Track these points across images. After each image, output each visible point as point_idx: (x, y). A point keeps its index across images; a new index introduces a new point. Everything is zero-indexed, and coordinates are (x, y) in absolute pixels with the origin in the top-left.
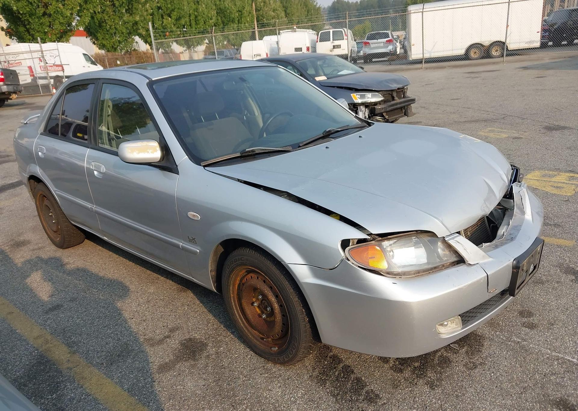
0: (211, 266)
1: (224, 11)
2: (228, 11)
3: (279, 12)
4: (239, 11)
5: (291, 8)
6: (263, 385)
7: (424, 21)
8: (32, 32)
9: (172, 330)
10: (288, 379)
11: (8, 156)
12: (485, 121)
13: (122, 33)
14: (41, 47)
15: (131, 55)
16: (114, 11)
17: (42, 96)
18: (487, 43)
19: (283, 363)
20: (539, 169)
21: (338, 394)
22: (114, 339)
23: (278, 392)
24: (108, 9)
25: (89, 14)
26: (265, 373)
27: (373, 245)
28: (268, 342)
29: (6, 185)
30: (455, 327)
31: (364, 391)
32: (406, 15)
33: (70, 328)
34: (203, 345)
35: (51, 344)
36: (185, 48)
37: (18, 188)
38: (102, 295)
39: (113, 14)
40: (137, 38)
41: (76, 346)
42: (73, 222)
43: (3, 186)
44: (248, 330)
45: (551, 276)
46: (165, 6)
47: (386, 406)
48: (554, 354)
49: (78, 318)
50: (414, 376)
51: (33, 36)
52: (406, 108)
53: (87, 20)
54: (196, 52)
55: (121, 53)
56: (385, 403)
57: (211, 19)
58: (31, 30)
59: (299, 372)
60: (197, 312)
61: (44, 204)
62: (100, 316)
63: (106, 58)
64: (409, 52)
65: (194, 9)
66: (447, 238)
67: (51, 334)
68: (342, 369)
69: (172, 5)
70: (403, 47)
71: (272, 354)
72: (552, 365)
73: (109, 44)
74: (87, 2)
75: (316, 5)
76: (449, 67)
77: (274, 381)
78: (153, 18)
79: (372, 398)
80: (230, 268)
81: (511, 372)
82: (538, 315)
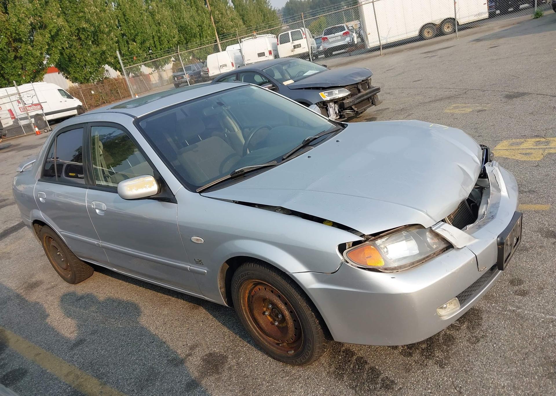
0: (220, 283)
1: (185, 28)
2: (189, 28)
3: (237, 21)
4: (199, 26)
5: (247, 15)
6: (286, 388)
7: (376, 11)
8: (7, 77)
9: (192, 348)
10: (308, 378)
11: (4, 200)
12: (449, 98)
13: (92, 64)
14: (17, 90)
15: (103, 83)
16: (81, 45)
17: (25, 136)
18: (438, 22)
19: (301, 364)
20: (506, 138)
21: (356, 386)
22: (140, 365)
23: (301, 392)
24: (75, 44)
25: (58, 51)
26: (286, 376)
27: (368, 245)
28: (283, 346)
29: (9, 229)
30: (454, 308)
31: (380, 379)
32: (357, 7)
33: (96, 361)
34: (223, 359)
35: (82, 378)
36: (153, 69)
37: (20, 231)
38: (120, 324)
39: (80, 48)
40: (107, 67)
41: (105, 377)
42: (81, 258)
43: (5, 230)
44: (264, 338)
45: (533, 242)
46: (128, 32)
47: (402, 391)
48: (548, 317)
49: (102, 350)
50: (423, 358)
51: (8, 80)
52: (372, 98)
53: (57, 57)
54: (165, 71)
55: (94, 83)
56: (401, 388)
57: (174, 37)
58: (5, 76)
59: (317, 370)
60: (212, 327)
61: (51, 246)
62: (122, 345)
63: (80, 90)
64: (366, 41)
65: (156, 31)
66: (433, 227)
67: (80, 369)
68: (356, 361)
69: (135, 31)
70: (360, 36)
71: (289, 358)
72: (548, 328)
73: (81, 76)
74: (54, 40)
75: (271, 9)
76: (406, 49)
77: (295, 383)
78: (119, 45)
79: (388, 385)
80: (238, 283)
81: (512, 341)
82: (527, 282)
